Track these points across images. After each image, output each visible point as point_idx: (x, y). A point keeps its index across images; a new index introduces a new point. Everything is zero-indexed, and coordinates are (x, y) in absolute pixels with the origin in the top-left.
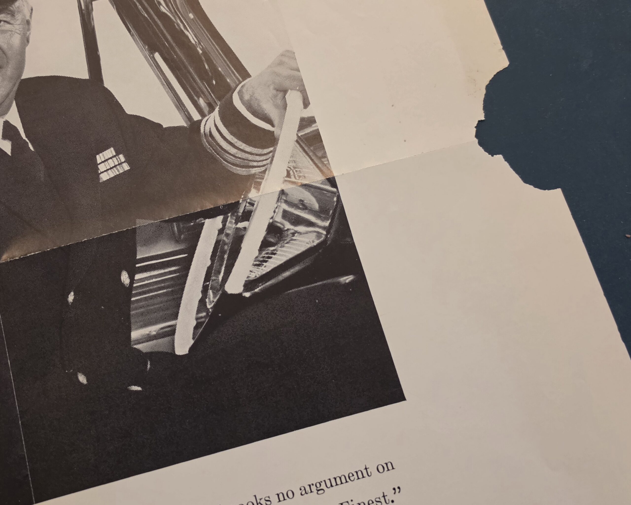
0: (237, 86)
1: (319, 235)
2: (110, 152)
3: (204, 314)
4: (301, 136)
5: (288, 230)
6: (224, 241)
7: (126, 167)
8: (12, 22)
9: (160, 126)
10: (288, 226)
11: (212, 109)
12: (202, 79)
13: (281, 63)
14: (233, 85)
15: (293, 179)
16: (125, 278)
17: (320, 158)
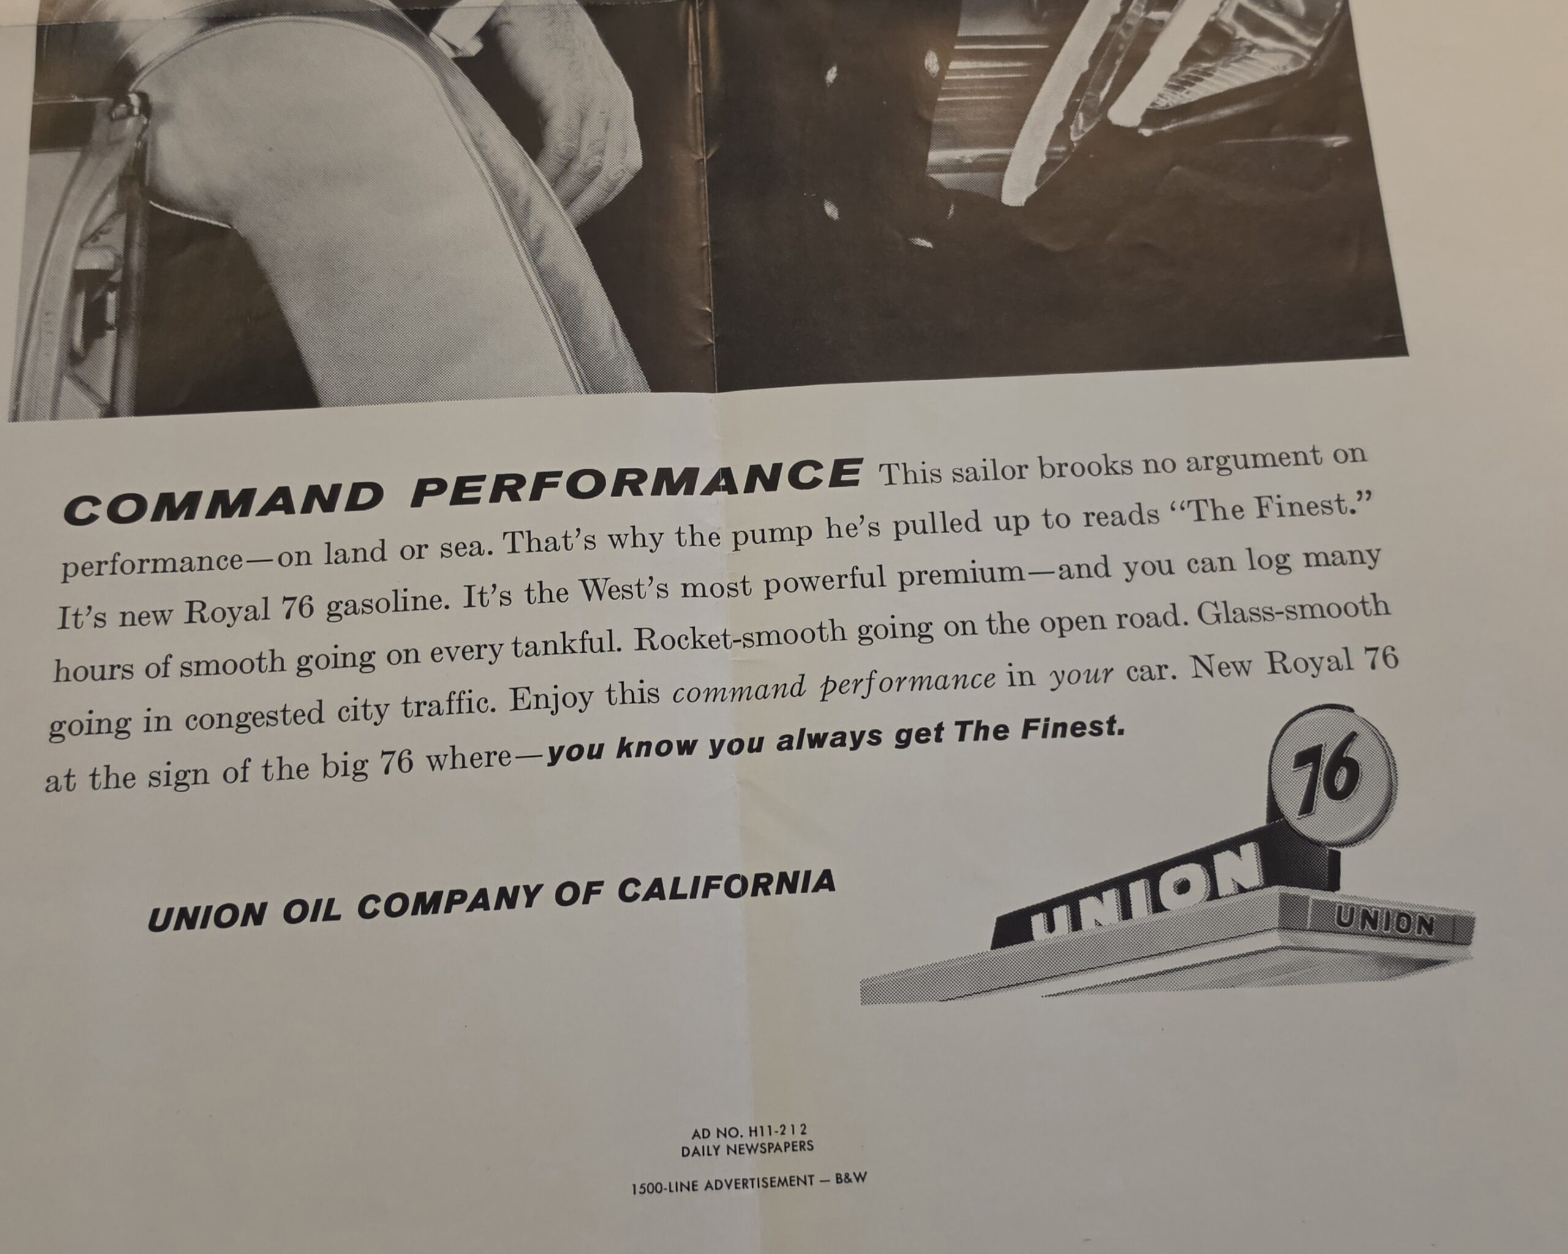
1: (1297, 58)
3: (1062, 149)
5: (1241, 39)
6: (1119, 36)
10: (1242, 32)
16: (932, 62)
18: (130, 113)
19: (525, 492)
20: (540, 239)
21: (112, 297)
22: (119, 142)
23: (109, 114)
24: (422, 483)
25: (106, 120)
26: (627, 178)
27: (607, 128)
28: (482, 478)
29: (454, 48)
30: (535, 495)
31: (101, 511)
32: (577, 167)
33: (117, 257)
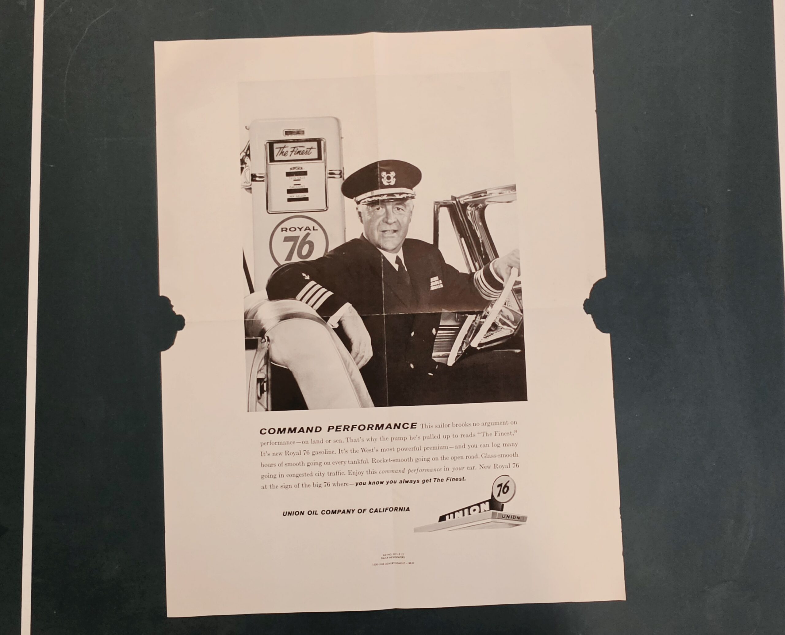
0: (493, 260)
1: (511, 331)
2: (436, 278)
3: (461, 352)
4: (515, 288)
5: (500, 326)
6: (474, 325)
7: (442, 286)
8: (405, 210)
9: (458, 271)
10: (500, 325)
11: (480, 268)
12: (479, 255)
13: (513, 254)
14: (491, 260)
15: (506, 306)
16: (434, 331)
17: (519, 300)
18: (265, 341)
19: (350, 429)
20: (352, 372)
21: (265, 384)
22: (263, 348)
23: (261, 341)
24: (329, 427)
25: (260, 343)
26: (370, 358)
27: (365, 346)
28: (341, 426)
29: (333, 326)
30: (352, 430)
31: (267, 431)
32: (359, 356)
33: (265, 375)
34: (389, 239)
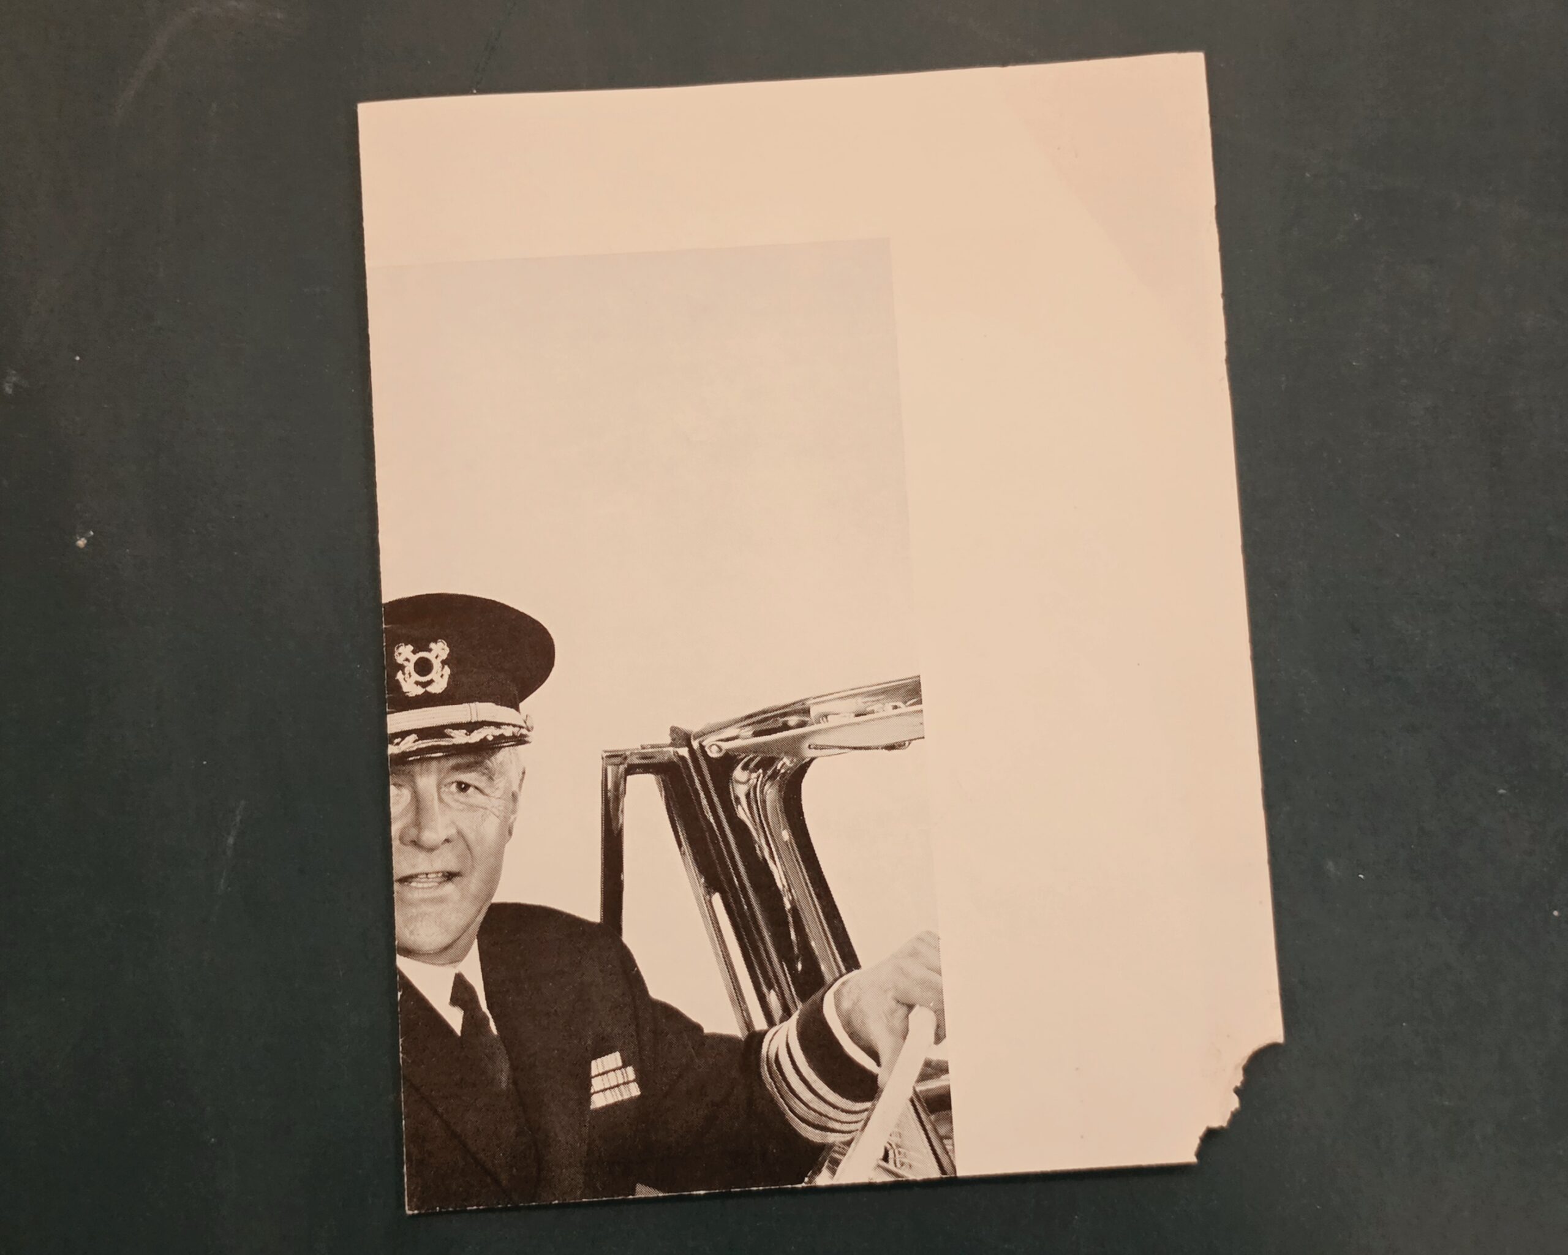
0: (836, 980)
2: (614, 1059)
4: (921, 1091)
7: (635, 1091)
8: (487, 791)
9: (698, 1028)
11: (787, 1013)
12: (781, 958)
13: (915, 954)
14: (828, 978)
15: (890, 1166)
17: (941, 1139)
34: (425, 908)
